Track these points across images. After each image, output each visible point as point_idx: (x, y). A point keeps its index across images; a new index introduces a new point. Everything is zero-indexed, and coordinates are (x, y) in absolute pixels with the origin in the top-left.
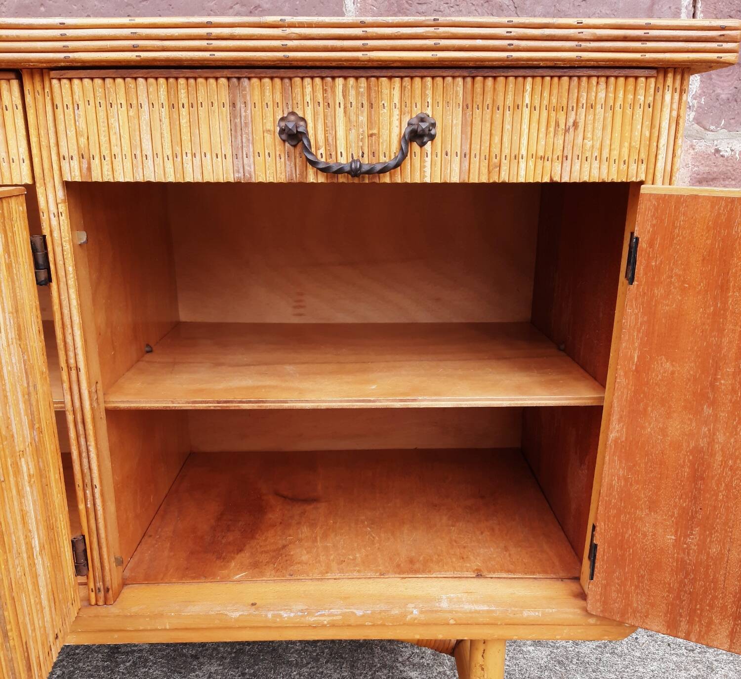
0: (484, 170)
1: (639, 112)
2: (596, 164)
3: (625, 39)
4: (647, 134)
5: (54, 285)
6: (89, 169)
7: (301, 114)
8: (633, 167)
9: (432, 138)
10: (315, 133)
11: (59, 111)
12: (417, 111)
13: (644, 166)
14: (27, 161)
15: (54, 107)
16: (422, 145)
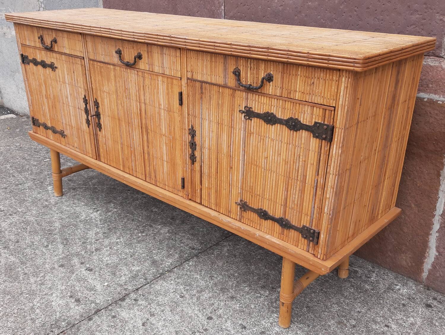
0: (286, 94)
1: (334, 83)
2: (319, 98)
3: (322, 59)
4: (336, 90)
5: (183, 105)
6: (193, 75)
7: (239, 68)
8: (331, 101)
9: (272, 81)
10: (243, 74)
11: (188, 59)
12: (269, 72)
13: (334, 102)
14: (180, 71)
15: (187, 58)
16: (269, 82)
